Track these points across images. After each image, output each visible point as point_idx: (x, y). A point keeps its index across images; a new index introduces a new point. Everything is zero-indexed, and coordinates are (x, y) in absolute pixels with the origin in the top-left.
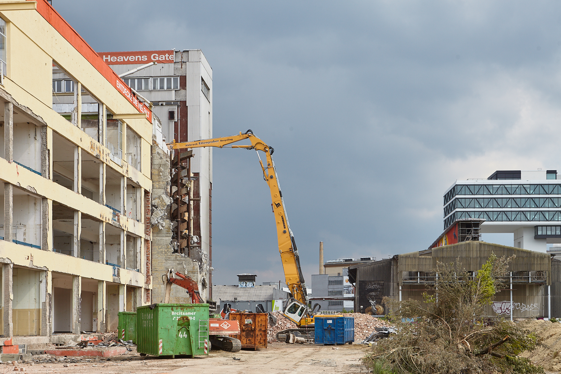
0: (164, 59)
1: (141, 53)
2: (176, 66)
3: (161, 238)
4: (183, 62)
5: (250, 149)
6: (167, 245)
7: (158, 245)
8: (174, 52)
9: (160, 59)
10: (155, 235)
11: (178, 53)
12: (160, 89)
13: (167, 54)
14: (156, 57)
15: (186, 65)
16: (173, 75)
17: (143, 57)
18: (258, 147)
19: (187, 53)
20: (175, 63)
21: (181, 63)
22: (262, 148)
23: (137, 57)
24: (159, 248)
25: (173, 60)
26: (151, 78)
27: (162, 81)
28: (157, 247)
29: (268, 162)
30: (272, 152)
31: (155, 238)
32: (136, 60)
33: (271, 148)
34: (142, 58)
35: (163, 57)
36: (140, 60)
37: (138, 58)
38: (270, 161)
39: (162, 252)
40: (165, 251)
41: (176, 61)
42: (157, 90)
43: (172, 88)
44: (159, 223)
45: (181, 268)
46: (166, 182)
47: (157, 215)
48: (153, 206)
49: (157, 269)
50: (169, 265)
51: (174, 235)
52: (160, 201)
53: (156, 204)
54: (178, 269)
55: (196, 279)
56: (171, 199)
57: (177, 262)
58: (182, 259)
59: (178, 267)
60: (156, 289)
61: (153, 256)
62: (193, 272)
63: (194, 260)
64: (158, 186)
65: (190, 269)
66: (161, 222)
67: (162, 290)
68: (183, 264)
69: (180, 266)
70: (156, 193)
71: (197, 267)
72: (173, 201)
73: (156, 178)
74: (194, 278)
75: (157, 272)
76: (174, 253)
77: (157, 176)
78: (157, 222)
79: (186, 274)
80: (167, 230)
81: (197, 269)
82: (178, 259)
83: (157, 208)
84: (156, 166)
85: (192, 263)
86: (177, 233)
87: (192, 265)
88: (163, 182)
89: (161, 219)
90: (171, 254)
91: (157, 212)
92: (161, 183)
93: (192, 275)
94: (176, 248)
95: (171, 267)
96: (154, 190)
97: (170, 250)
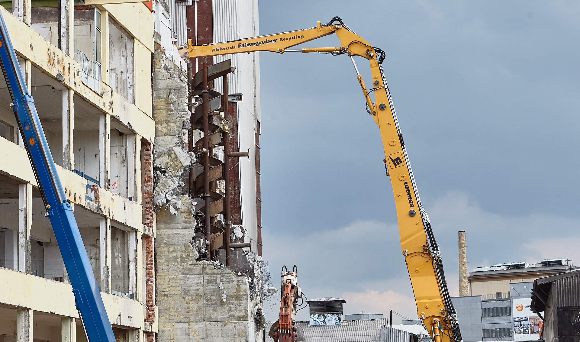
3: (174, 231)
5: (339, 54)
6: (185, 244)
7: (169, 245)
10: (162, 226)
18: (354, 49)
22: (363, 51)
24: (169, 251)
28: (166, 249)
29: (375, 78)
31: (161, 232)
33: (379, 51)
38: (378, 75)
39: (176, 258)
40: (181, 257)
44: (168, 201)
45: (214, 290)
46: (182, 123)
47: (165, 186)
48: (157, 169)
49: (167, 293)
50: (190, 283)
51: (198, 224)
52: (170, 158)
53: (163, 166)
54: (208, 292)
55: (244, 311)
56: (191, 155)
57: (207, 278)
58: (216, 271)
59: (208, 287)
60: (166, 333)
61: (160, 268)
62: (238, 297)
63: (240, 274)
64: (165, 131)
65: (233, 291)
66: (173, 200)
67: (176, 335)
68: (218, 281)
69: (211, 287)
70: (162, 143)
71: (244, 286)
72: (195, 159)
73: (162, 115)
74: (240, 308)
75: (166, 298)
76: (199, 259)
77: (163, 111)
78: (165, 201)
79: (224, 300)
80: (185, 214)
81: (245, 291)
82: (208, 271)
83: (164, 173)
84: (162, 92)
85: (235, 279)
86: (204, 222)
87: (236, 283)
88: (175, 122)
89: (173, 194)
90: (195, 262)
91: (166, 181)
92: (173, 124)
93: (235, 302)
94: (203, 251)
95: (195, 288)
96: (159, 138)
97: (191, 255)
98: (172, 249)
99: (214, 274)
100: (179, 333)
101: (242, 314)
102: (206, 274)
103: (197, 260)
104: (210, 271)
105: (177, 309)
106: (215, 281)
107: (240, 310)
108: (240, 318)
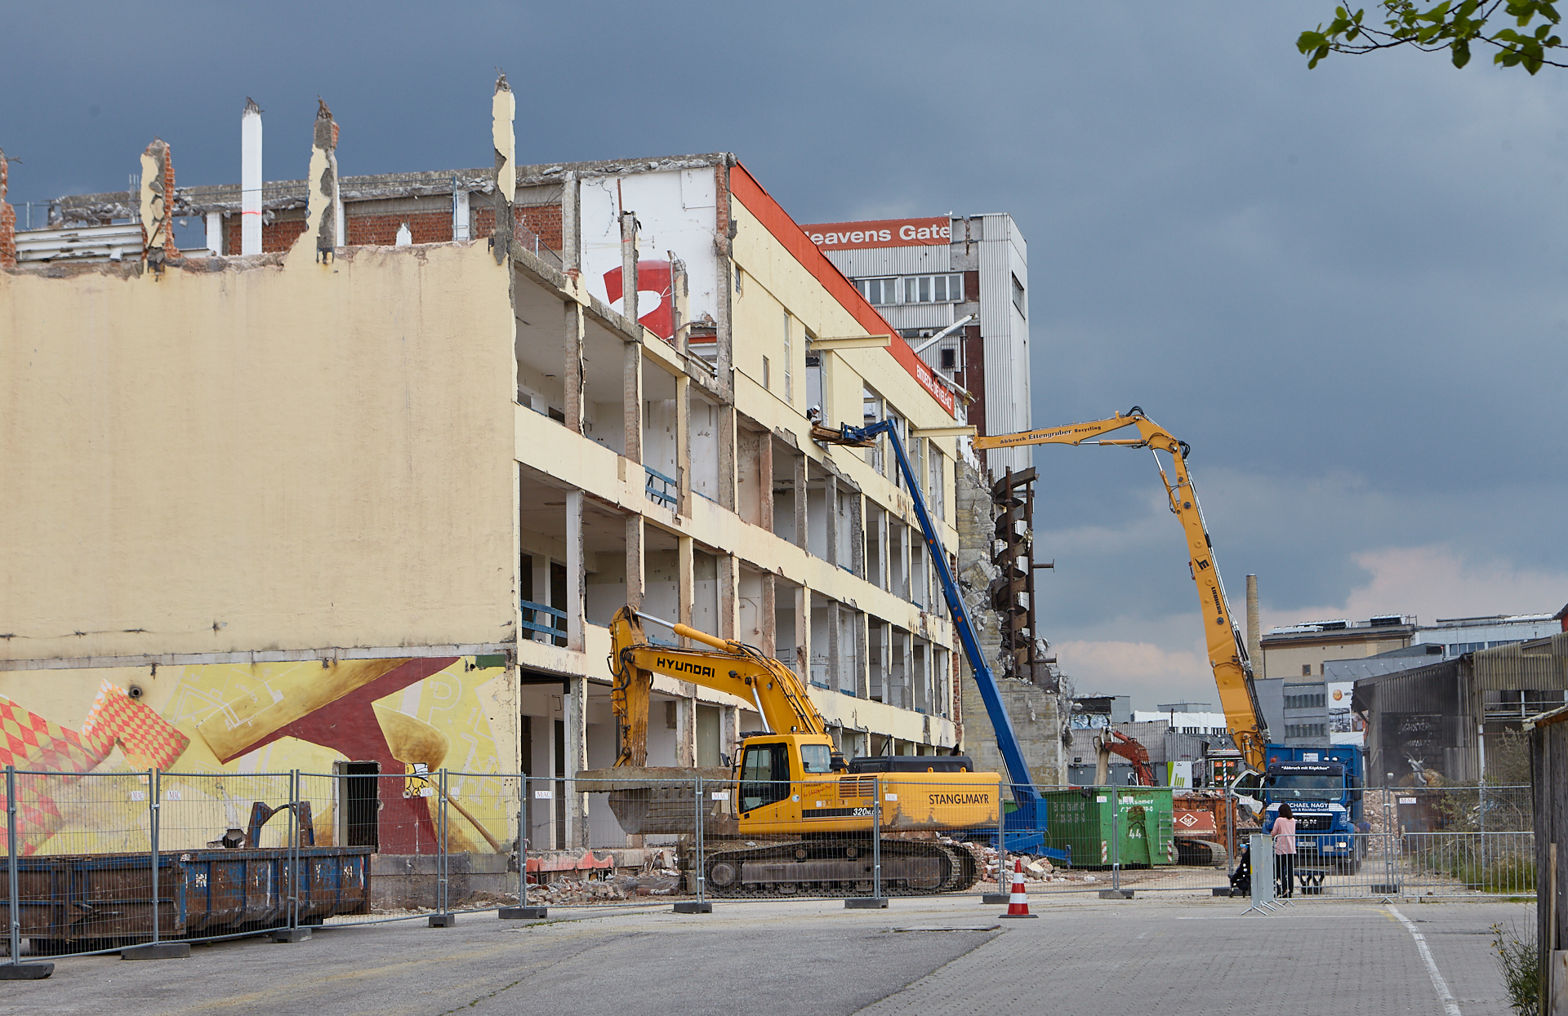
0: (928, 236)
1: (878, 226)
2: (956, 250)
4: (969, 242)
5: (1139, 447)
6: (991, 661)
8: (951, 220)
9: (919, 236)
11: (958, 222)
12: (920, 301)
13: (934, 226)
14: (910, 233)
15: (977, 248)
16: (949, 271)
17: (881, 233)
18: (1156, 442)
19: (978, 221)
20: (953, 243)
21: (965, 245)
22: (1165, 444)
23: (867, 233)
25: (949, 239)
26: (900, 278)
27: (924, 284)
29: (1179, 474)
30: (1185, 454)
32: (867, 240)
33: (1182, 444)
34: (878, 236)
35: (925, 233)
36: (875, 239)
37: (871, 236)
38: (1182, 470)
41: (956, 240)
42: (915, 304)
43: (948, 298)
44: (975, 617)
45: (1022, 708)
46: (986, 535)
47: (971, 602)
48: (962, 583)
49: (973, 711)
51: (1004, 640)
52: (975, 573)
53: (968, 580)
54: (1015, 710)
55: (1053, 730)
56: (997, 569)
57: (1014, 695)
58: (1023, 689)
59: (1016, 705)
60: (973, 752)
61: (965, 685)
62: (1047, 716)
63: (1048, 691)
64: (969, 543)
65: (1041, 709)
66: (980, 616)
67: (983, 754)
68: (1026, 699)
69: (1018, 704)
70: (967, 556)
71: (1053, 704)
72: (1001, 573)
73: (966, 526)
74: (1049, 727)
75: (972, 716)
76: (1006, 676)
77: (966, 523)
78: (971, 617)
79: (1033, 719)
80: (990, 630)
81: (1054, 709)
82: (1015, 688)
83: (969, 587)
84: (965, 502)
85: (1044, 697)
86: (1009, 636)
87: (1045, 701)
88: (980, 534)
89: (978, 610)
90: (1001, 680)
91: (972, 596)
92: (977, 537)
93: (1044, 721)
94: (1010, 668)
96: (963, 551)
97: (998, 672)
99: (1022, 691)
100: (986, 752)
101: (1052, 732)
102: (1014, 692)
103: (1003, 677)
104: (1018, 689)
105: (984, 727)
106: (1023, 699)
107: (1049, 729)
108: (1049, 737)
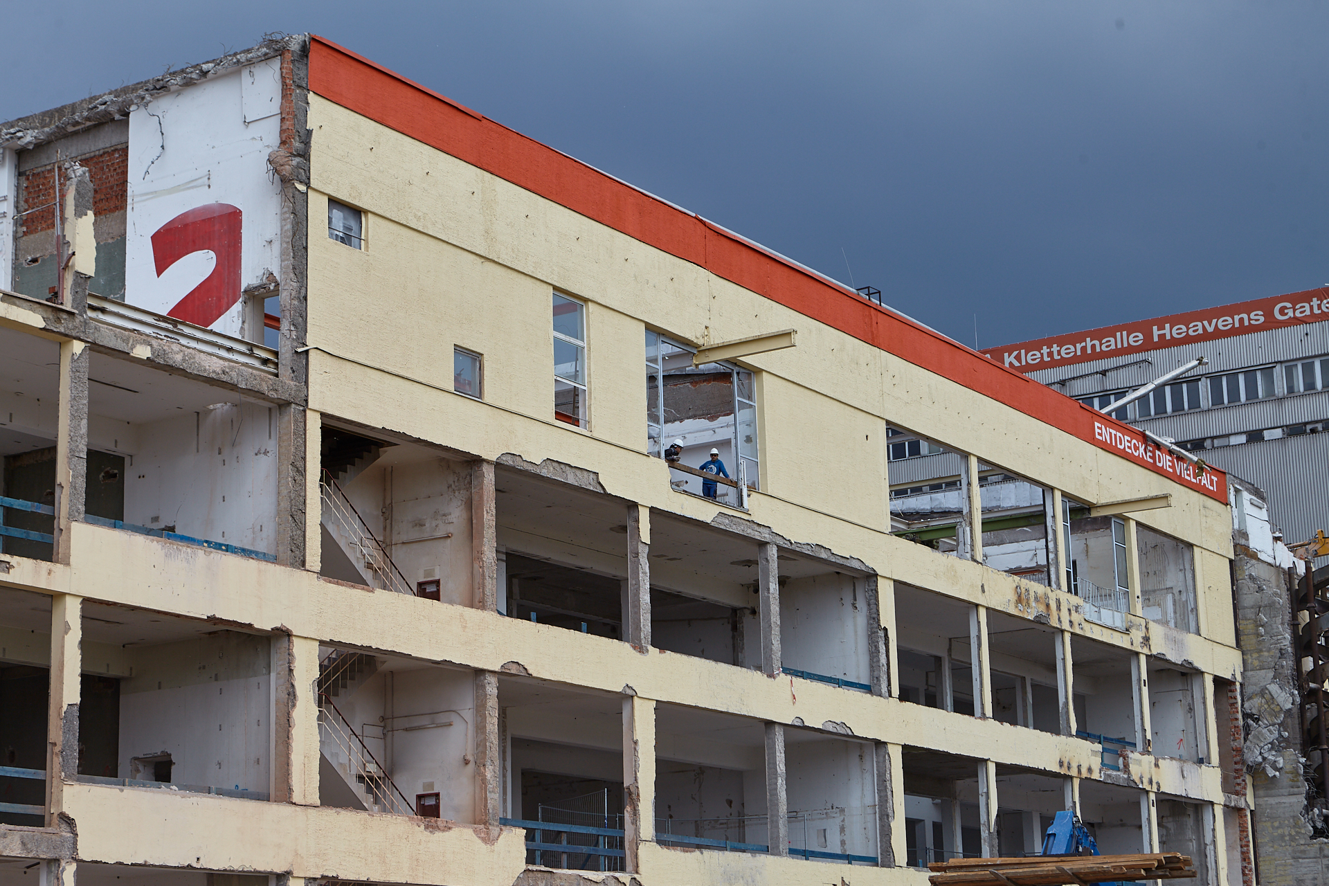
0: (1308, 313)
1: (1248, 307)
3: (1277, 800)
6: (1294, 817)
7: (1272, 818)
9: (1298, 314)
10: (1261, 793)
12: (1305, 390)
13: (1315, 299)
14: (1286, 311)
17: (1252, 315)
23: (1236, 317)
24: (1273, 827)
26: (1279, 366)
27: (1308, 371)
28: (1269, 824)
31: (1261, 801)
32: (1237, 325)
34: (1250, 319)
35: (1304, 309)
36: (1247, 323)
37: (1241, 320)
39: (1282, 837)
40: (1290, 835)
42: (1299, 394)
44: (1264, 759)
46: (1277, 651)
47: (1259, 739)
48: (1246, 715)
50: (1304, 870)
51: (1310, 788)
52: (1263, 701)
53: (1254, 711)
54: (1328, 880)
57: (1326, 862)
61: (1261, 851)
64: (1256, 663)
66: (1271, 757)
70: (1252, 681)
72: (1299, 700)
73: (1250, 641)
76: (1314, 837)
77: (1252, 637)
78: (1260, 759)
80: (1290, 776)
82: (1326, 852)
83: (1257, 720)
84: (1247, 611)
88: (1269, 650)
89: (1270, 750)
90: (1308, 841)
91: (1260, 732)
92: (1266, 654)
94: (1319, 825)
95: (1310, 876)
96: (1249, 673)
97: (1303, 831)
98: (1276, 824)
102: (1325, 857)
103: (1311, 838)
